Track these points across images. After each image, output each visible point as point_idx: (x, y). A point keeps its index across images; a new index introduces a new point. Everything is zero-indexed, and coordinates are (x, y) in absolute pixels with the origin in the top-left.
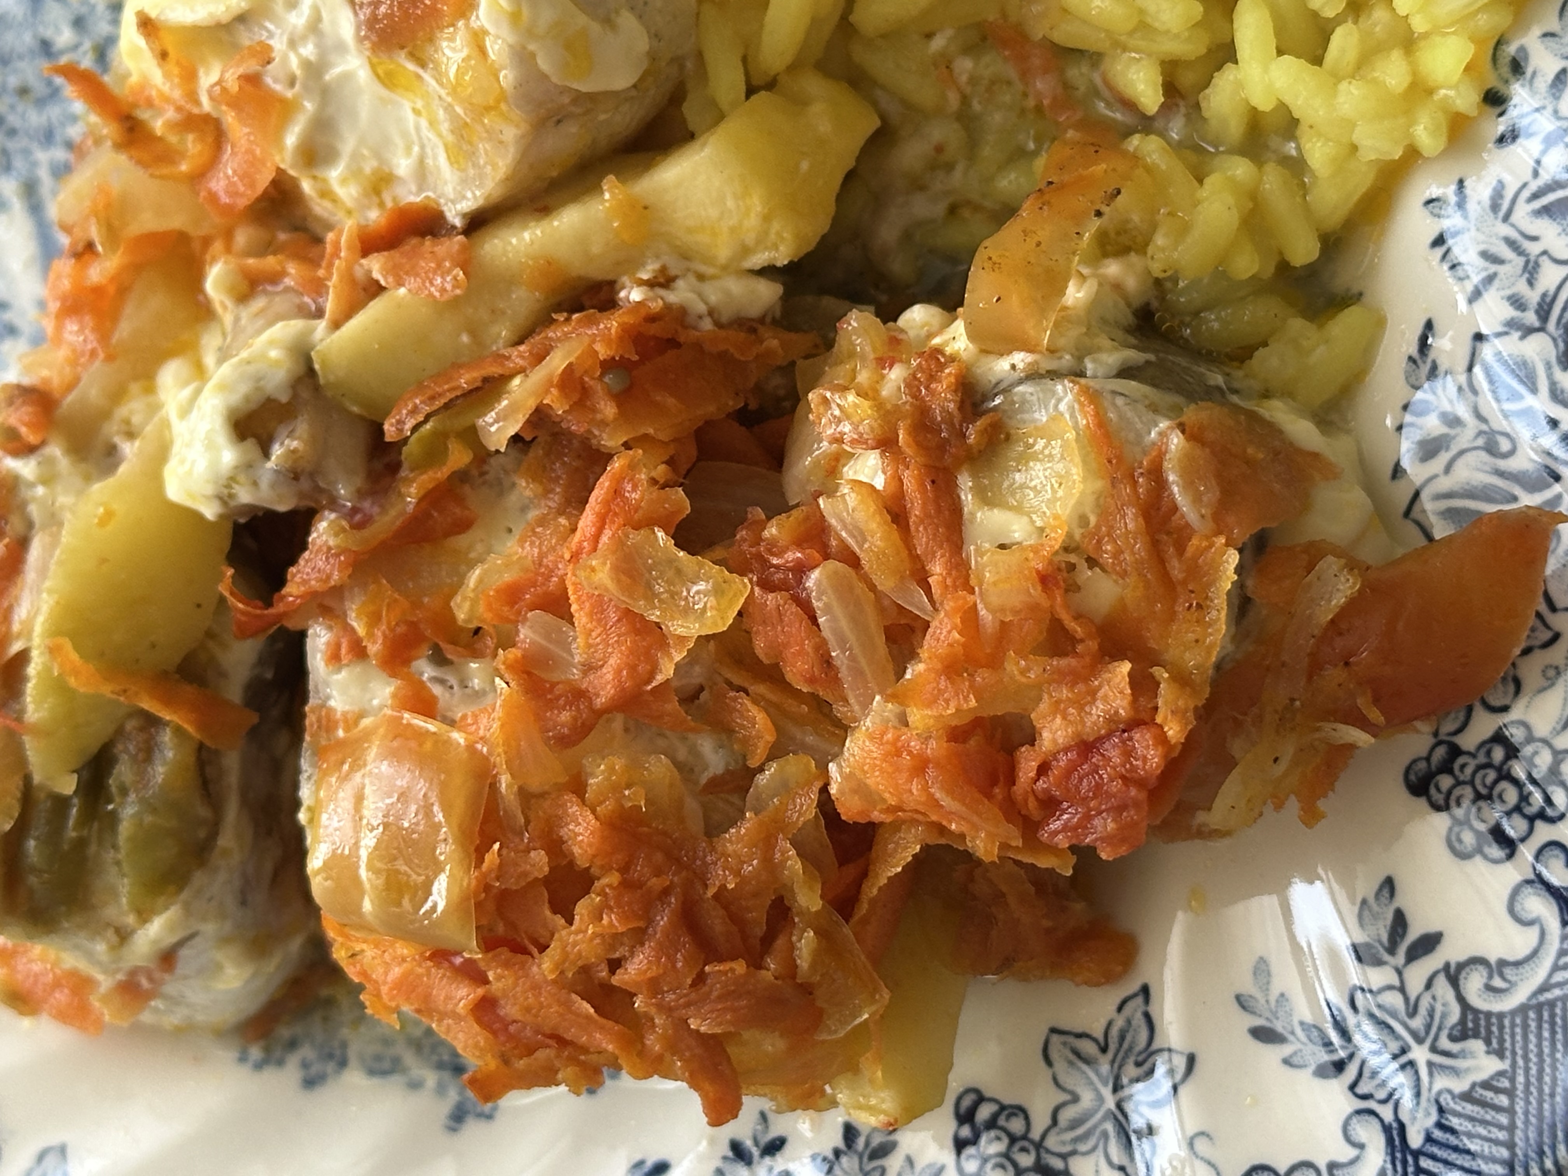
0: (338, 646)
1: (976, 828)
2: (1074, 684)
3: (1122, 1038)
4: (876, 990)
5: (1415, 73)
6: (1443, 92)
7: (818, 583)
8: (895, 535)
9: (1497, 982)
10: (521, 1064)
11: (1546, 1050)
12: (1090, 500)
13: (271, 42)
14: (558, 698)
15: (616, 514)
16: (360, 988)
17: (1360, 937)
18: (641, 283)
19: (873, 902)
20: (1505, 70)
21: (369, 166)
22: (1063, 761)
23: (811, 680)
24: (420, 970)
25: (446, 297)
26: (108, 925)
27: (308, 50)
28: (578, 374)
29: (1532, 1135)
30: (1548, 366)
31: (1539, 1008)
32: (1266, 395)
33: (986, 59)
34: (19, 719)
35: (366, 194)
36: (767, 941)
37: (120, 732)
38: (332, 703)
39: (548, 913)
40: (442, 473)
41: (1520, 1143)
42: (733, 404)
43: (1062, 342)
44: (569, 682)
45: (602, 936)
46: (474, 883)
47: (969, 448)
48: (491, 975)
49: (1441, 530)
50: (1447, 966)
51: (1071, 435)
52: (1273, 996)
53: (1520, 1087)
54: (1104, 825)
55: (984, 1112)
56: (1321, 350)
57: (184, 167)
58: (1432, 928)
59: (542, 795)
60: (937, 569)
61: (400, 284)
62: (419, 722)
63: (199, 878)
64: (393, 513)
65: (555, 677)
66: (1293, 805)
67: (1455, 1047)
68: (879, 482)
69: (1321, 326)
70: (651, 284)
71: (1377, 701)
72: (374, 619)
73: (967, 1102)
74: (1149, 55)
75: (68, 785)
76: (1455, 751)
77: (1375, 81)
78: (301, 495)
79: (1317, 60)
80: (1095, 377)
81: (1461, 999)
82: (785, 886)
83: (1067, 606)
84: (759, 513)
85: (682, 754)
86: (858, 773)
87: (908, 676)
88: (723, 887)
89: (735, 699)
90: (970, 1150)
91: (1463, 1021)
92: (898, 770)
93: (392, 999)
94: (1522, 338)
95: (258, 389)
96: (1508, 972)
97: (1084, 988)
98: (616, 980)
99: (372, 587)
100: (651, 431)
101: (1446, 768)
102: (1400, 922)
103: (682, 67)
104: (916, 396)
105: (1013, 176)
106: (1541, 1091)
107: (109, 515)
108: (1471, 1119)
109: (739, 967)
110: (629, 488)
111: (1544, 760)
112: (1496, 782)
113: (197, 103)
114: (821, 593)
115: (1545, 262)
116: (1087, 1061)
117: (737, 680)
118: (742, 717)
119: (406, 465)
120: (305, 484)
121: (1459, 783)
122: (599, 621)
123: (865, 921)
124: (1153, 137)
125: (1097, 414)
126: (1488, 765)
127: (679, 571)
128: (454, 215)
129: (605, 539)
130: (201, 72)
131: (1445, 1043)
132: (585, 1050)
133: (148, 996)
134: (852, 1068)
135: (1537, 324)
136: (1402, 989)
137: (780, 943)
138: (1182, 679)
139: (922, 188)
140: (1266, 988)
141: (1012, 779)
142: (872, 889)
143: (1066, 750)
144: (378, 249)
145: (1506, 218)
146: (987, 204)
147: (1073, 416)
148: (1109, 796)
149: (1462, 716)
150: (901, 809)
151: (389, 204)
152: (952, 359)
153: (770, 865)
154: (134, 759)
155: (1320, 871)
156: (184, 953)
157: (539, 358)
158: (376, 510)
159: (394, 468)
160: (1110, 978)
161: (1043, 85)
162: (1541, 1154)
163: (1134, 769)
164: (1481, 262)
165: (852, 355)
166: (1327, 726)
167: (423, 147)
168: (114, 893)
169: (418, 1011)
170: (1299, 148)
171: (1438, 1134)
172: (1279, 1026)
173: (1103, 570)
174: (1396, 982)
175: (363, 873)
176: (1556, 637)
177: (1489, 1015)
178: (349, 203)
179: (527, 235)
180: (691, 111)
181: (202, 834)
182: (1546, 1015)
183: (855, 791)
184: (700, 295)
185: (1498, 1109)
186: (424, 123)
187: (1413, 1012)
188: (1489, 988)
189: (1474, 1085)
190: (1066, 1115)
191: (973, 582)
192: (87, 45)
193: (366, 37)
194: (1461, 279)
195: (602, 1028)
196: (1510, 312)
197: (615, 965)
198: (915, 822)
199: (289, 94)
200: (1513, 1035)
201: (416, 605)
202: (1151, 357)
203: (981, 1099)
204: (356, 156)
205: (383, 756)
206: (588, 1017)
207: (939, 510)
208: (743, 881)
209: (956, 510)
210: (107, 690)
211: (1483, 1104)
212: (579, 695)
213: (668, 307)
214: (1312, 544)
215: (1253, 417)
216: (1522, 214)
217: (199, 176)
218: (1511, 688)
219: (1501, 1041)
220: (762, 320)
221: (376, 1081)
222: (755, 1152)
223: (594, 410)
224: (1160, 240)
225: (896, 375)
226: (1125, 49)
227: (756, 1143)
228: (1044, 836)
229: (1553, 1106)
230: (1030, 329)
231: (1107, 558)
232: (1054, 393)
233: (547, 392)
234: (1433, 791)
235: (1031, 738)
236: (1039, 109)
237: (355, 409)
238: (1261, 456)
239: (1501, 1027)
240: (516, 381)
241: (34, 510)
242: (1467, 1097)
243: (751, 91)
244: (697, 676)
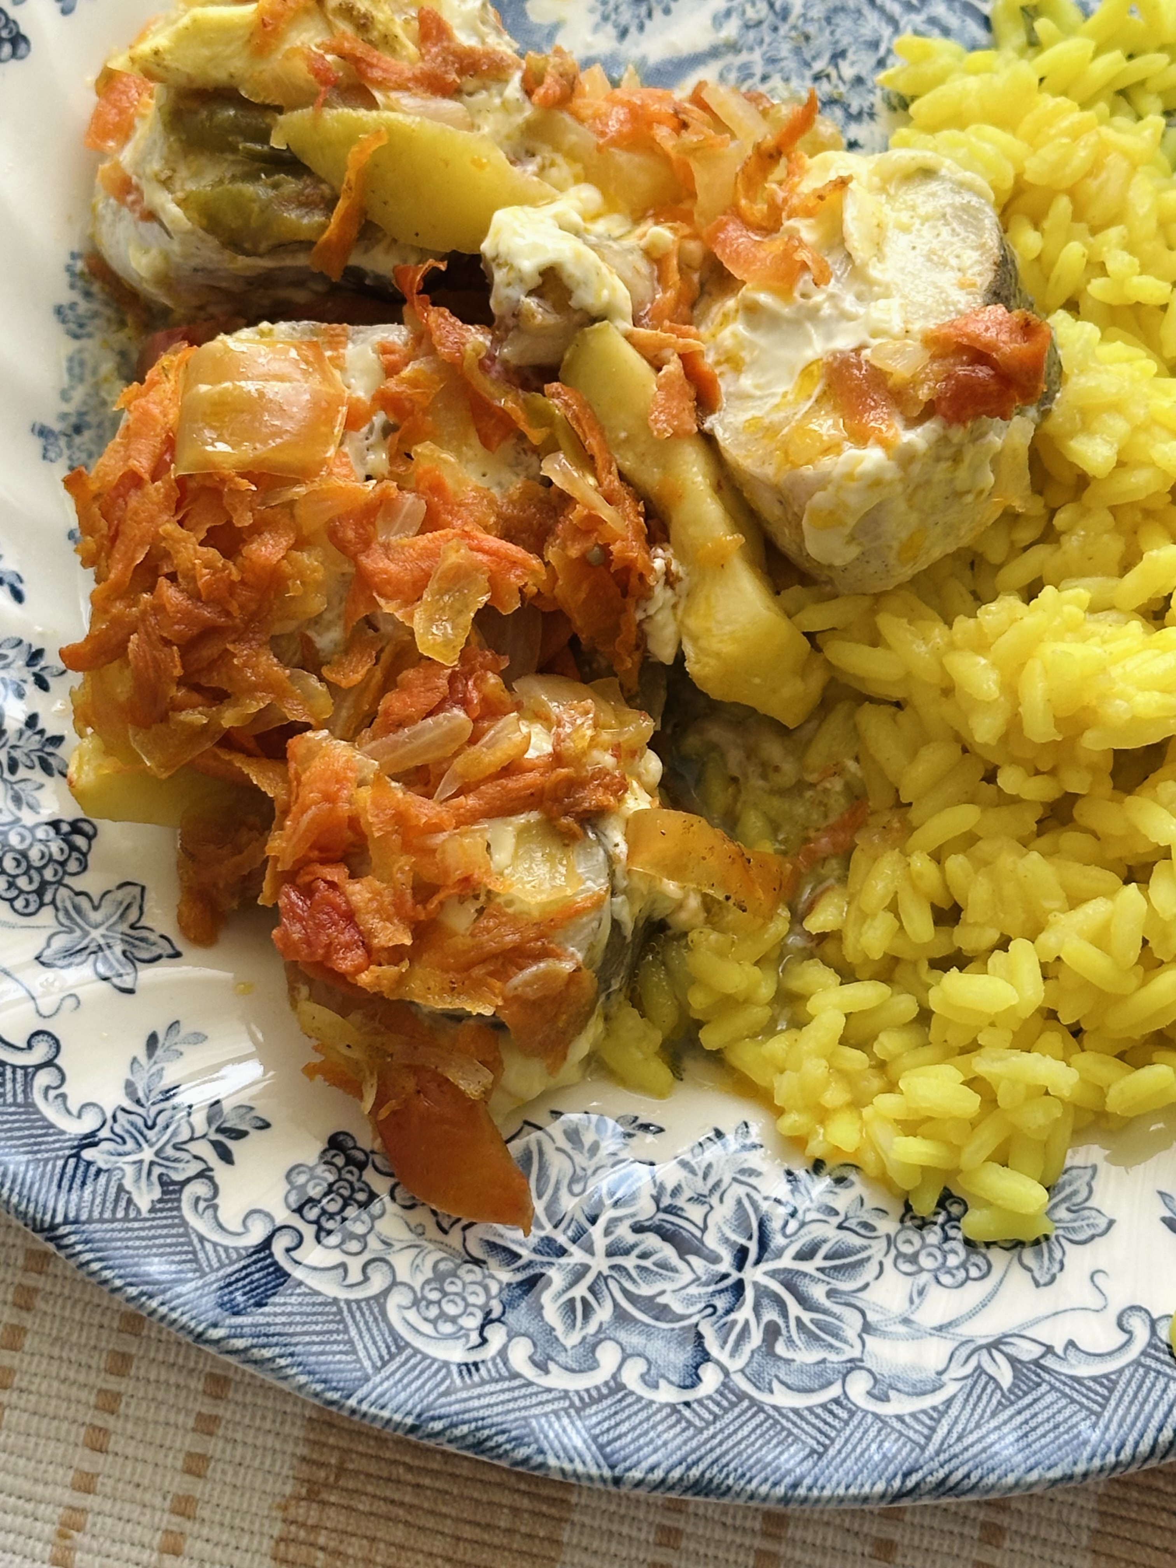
0: (392, 352)
1: (289, 840)
2: (394, 905)
3: (142, 940)
4: (167, 768)
5: (835, 1110)
6: (822, 1131)
7: (456, 717)
8: (493, 770)
9: (202, 1205)
10: (95, 509)
11: (157, 1242)
12: (525, 908)
13: (833, 281)
14: (364, 528)
15: (499, 564)
16: (142, 381)
17: (227, 1106)
18: (668, 565)
19: (230, 763)
20: (838, 1173)
21: (745, 355)
22: (340, 900)
23: (387, 713)
24: (158, 430)
25: (651, 424)
26: (174, 170)
27: (826, 310)
28: (600, 527)
29: (97, 1236)
30: (633, 1215)
31: (186, 1235)
32: (607, 1018)
33: (842, 801)
34: (327, 104)
35: (726, 352)
36: (197, 688)
37: (320, 180)
38: (350, 346)
39: (208, 526)
40: (523, 426)
41: (92, 1227)
42: (583, 637)
43: (635, 879)
44: (375, 534)
45: (194, 569)
46: (226, 472)
47: (556, 819)
48: (158, 483)
49: (515, 1148)
50: (210, 1169)
51: (569, 892)
52: (181, 1048)
53: (130, 1225)
54: (296, 932)
55: (80, 841)
56: (639, 1056)
57: (743, 202)
58: (236, 1157)
59: (293, 516)
60: (470, 801)
61: (660, 388)
62: (340, 419)
63: (213, 242)
64: (492, 389)
65: (379, 523)
66: (317, 1058)
67: (154, 1178)
68: (531, 754)
69: (656, 1053)
70: (668, 573)
71: (394, 1113)
72: (413, 383)
73: (86, 827)
74: (845, 922)
75: (277, 142)
76: (361, 1166)
77: (828, 1083)
78: (502, 318)
79: (844, 1041)
80: (611, 903)
81: (188, 1180)
82: (238, 699)
83: (450, 896)
84: (505, 664)
85: (328, 616)
86: (321, 753)
87: (394, 784)
88: (234, 656)
89: (370, 656)
90: (52, 832)
91: (174, 1183)
92: (327, 782)
93: (136, 407)
94: (652, 1197)
95: (578, 284)
96: (210, 1212)
97: (176, 911)
98: (162, 581)
99: (437, 378)
100: (560, 582)
101: (350, 1161)
102: (240, 1135)
103: (826, 583)
104: (593, 778)
105: (759, 824)
106: (129, 1239)
107: (481, 166)
108: (105, 1193)
109: (178, 672)
110: (518, 572)
111: (359, 1229)
112: (341, 1196)
113: (789, 217)
114: (449, 719)
115: (706, 1208)
116: (122, 916)
117: (384, 656)
118: (360, 661)
119: (528, 395)
120: (510, 322)
121: (339, 1170)
122: (421, 555)
123: (216, 757)
124: (788, 926)
125: (584, 909)
126: (353, 1190)
127: (460, 612)
128: (711, 422)
129: (480, 557)
130: (810, 221)
131: (157, 1171)
132: (109, 556)
133: (122, 201)
134: (108, 750)
135: (662, 1206)
136: (192, 1139)
137: (196, 698)
138: (401, 980)
139: (748, 758)
140: (185, 1042)
141: (324, 862)
142: (240, 763)
143: (347, 902)
144: (684, 367)
145: (735, 1179)
146: (739, 805)
147: (583, 891)
148: (317, 934)
149: (385, 1170)
150: (298, 785)
151: (717, 371)
152: (620, 800)
153: (252, 689)
154: (301, 193)
155: (271, 1073)
156: (156, 226)
157: (610, 499)
158: (494, 375)
159: (526, 386)
160: (184, 929)
161: (824, 842)
162: (86, 1242)
163: (337, 952)
164: (704, 1165)
165: (622, 724)
166: (374, 1081)
167: (761, 398)
168: (197, 175)
169: (128, 428)
170: (782, 1031)
171: (93, 1170)
172: (159, 1052)
173: (475, 920)
174: (197, 1135)
175: (227, 385)
176: (445, 1232)
177: (179, 1200)
178: (720, 337)
179: (700, 478)
180: (795, 592)
181: (247, 245)
182: (182, 1240)
183: (309, 749)
184: (661, 608)
185: (114, 1211)
186: (776, 400)
187: (176, 1147)
188: (198, 1199)
189: (128, 1193)
190: (83, 902)
191: (464, 828)
192: (843, 89)
193: (835, 358)
194: (692, 1150)
195: (126, 568)
196: (670, 1186)
197: (172, 577)
198: (289, 793)
199: (796, 294)
200: (166, 1218)
201: (426, 411)
202: (629, 938)
203: (90, 838)
204: (752, 345)
205: (315, 394)
206: (133, 559)
207: (512, 800)
208: (240, 669)
209: (513, 812)
210: (350, 175)
211: (117, 1201)
212: (366, 543)
213: (651, 589)
214: (501, 1062)
215: (591, 1013)
216: (739, 1191)
217: (737, 213)
218: (408, 1203)
219: (161, 1210)
220: (646, 650)
221: (64, 364)
222: (36, 669)
223: (574, 540)
224: (714, 937)
225: (607, 760)
226: (849, 903)
227: (42, 669)
228: (286, 888)
229: (119, 1248)
230: (644, 857)
231: (483, 923)
232: (598, 877)
233: (585, 506)
234: (333, 1152)
235: (354, 876)
236: (807, 840)
237: (567, 356)
238: (561, 1025)
239: (170, 1209)
240: (591, 481)
241: (482, 96)
242: (121, 1188)
243: (810, 636)
244: (386, 628)
